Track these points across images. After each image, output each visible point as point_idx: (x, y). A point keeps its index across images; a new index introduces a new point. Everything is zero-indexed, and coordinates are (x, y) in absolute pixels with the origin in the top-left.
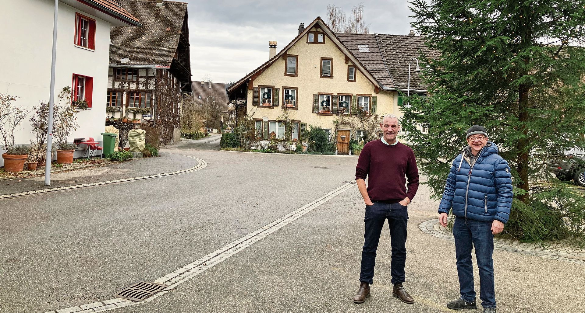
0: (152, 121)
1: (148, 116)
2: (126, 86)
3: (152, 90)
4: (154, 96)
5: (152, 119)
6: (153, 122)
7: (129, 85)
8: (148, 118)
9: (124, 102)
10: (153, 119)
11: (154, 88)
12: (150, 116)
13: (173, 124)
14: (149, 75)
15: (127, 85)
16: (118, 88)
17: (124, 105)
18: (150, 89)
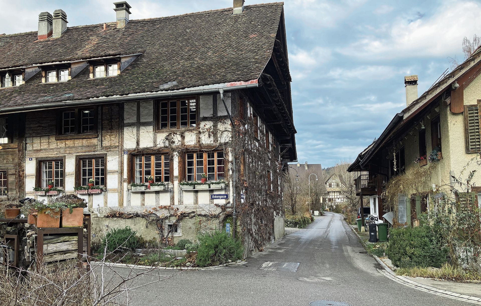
0: (229, 208)
1: (222, 197)
2: (177, 139)
3: (226, 144)
4: (230, 154)
5: (229, 203)
6: (232, 208)
7: (183, 137)
8: (222, 202)
9: (176, 172)
10: (231, 202)
11: (230, 139)
12: (225, 197)
13: (272, 210)
14: (220, 114)
15: (179, 138)
16: (162, 145)
17: (176, 177)
18: (223, 141)
